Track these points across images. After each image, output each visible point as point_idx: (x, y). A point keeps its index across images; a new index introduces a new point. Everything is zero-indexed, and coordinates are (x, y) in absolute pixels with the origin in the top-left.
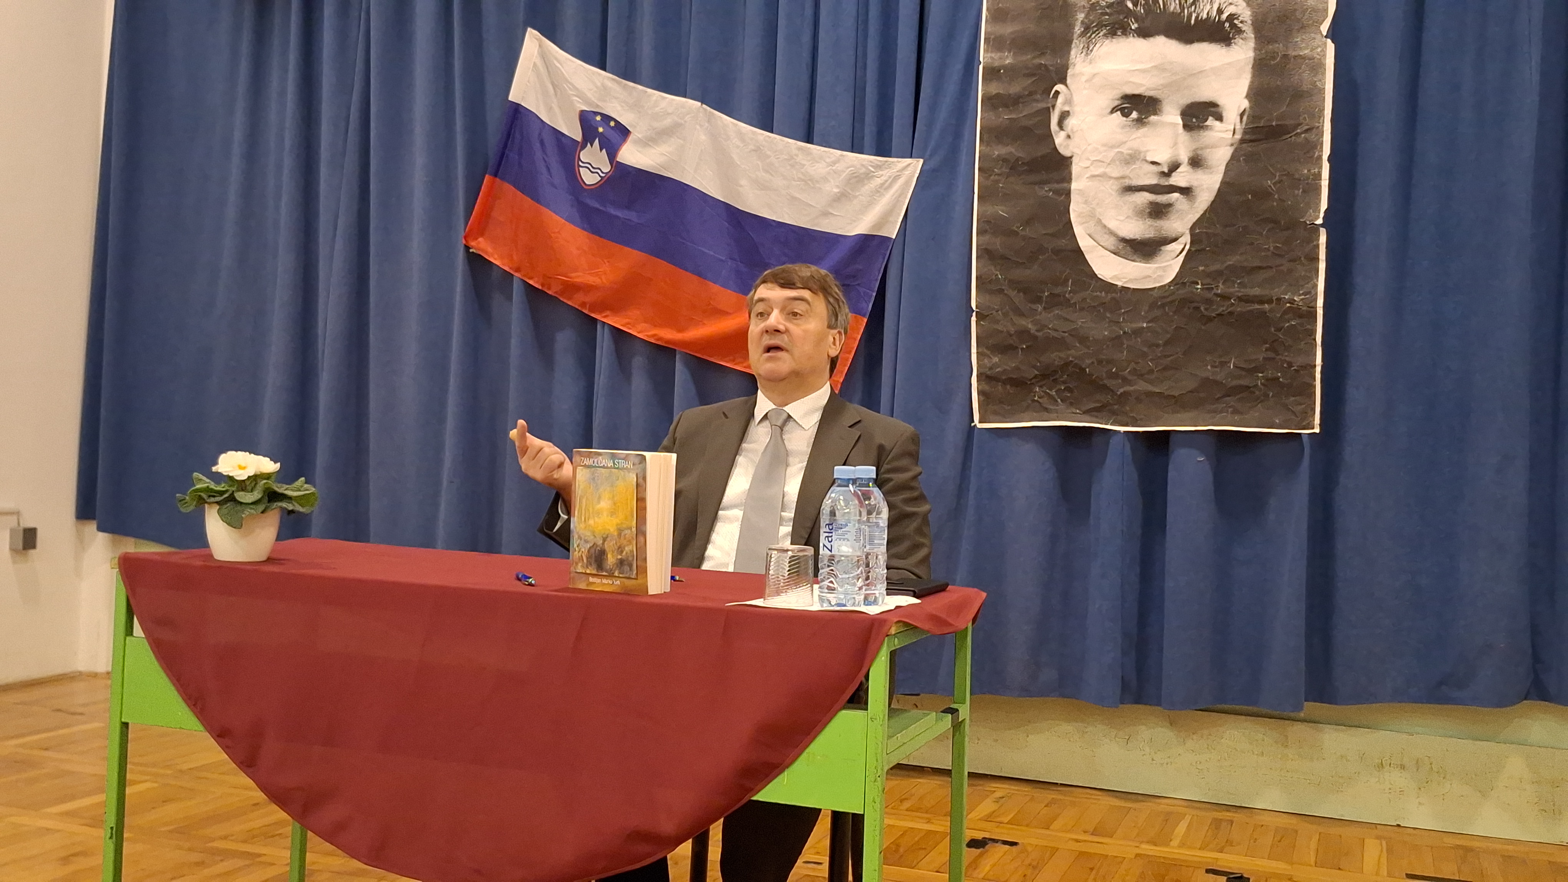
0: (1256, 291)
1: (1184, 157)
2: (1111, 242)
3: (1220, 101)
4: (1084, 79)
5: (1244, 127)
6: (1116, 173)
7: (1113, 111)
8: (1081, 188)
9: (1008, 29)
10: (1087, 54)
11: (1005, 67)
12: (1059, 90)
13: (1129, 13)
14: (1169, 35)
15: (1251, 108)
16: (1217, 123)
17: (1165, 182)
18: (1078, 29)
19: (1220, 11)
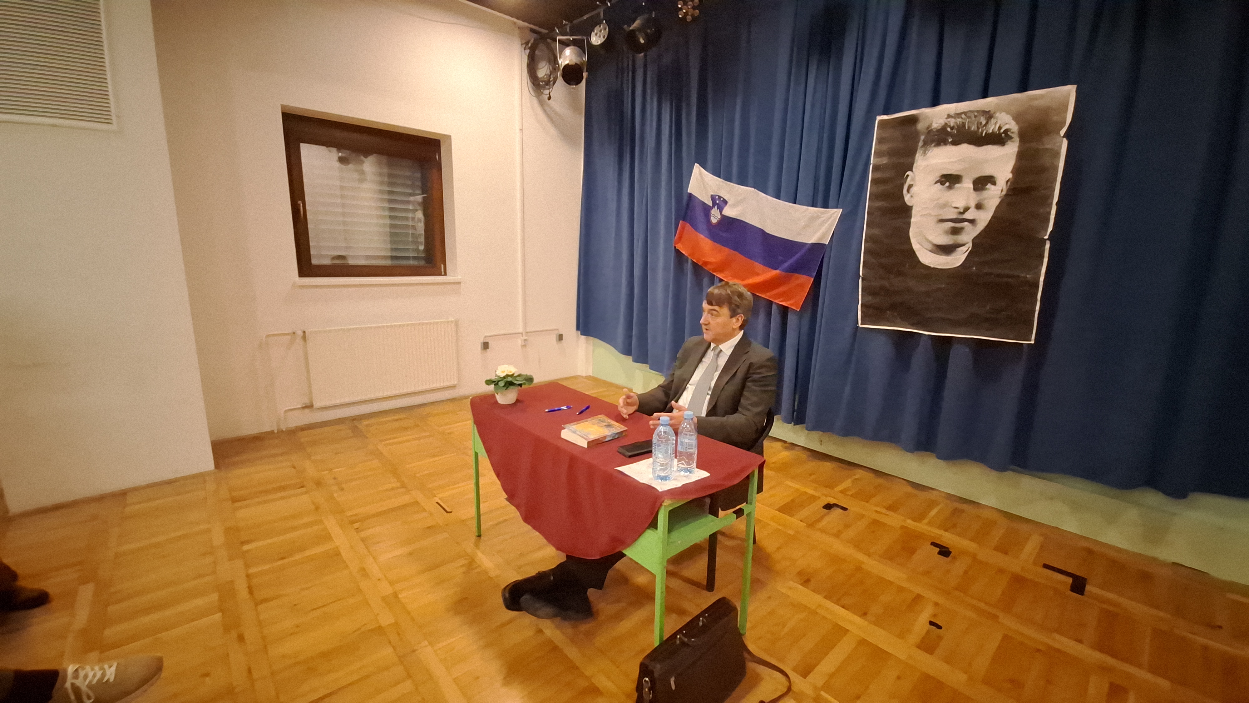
0: (1006, 272)
1: (972, 204)
2: (930, 246)
3: (995, 176)
4: (922, 168)
5: (1008, 187)
6: (936, 214)
7: (936, 183)
8: (915, 220)
9: (885, 147)
10: (924, 156)
11: (883, 165)
12: (909, 174)
13: (949, 134)
14: (971, 142)
15: (1012, 177)
16: (993, 187)
17: (961, 217)
18: (921, 144)
19: (1000, 128)
